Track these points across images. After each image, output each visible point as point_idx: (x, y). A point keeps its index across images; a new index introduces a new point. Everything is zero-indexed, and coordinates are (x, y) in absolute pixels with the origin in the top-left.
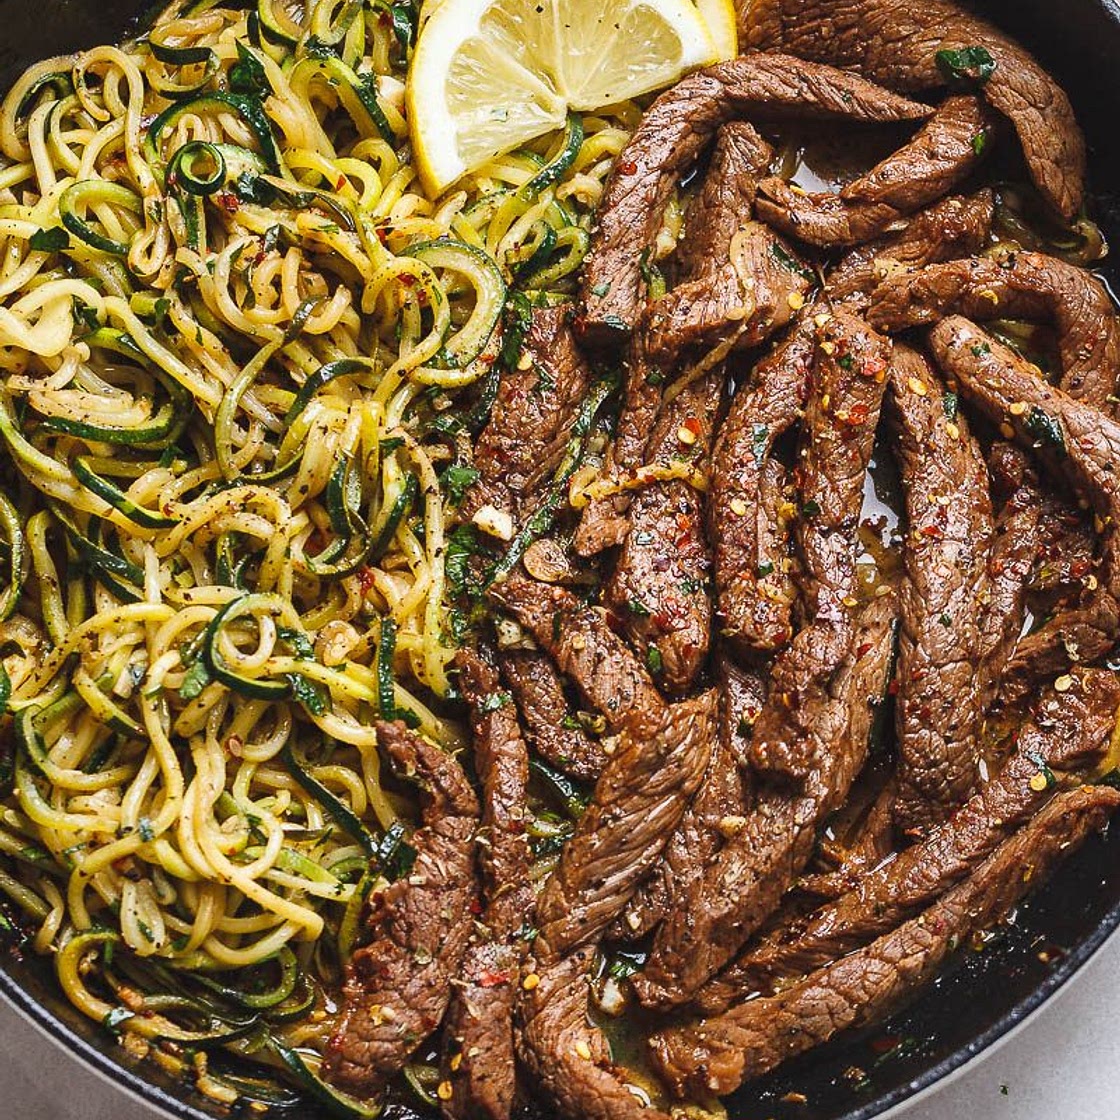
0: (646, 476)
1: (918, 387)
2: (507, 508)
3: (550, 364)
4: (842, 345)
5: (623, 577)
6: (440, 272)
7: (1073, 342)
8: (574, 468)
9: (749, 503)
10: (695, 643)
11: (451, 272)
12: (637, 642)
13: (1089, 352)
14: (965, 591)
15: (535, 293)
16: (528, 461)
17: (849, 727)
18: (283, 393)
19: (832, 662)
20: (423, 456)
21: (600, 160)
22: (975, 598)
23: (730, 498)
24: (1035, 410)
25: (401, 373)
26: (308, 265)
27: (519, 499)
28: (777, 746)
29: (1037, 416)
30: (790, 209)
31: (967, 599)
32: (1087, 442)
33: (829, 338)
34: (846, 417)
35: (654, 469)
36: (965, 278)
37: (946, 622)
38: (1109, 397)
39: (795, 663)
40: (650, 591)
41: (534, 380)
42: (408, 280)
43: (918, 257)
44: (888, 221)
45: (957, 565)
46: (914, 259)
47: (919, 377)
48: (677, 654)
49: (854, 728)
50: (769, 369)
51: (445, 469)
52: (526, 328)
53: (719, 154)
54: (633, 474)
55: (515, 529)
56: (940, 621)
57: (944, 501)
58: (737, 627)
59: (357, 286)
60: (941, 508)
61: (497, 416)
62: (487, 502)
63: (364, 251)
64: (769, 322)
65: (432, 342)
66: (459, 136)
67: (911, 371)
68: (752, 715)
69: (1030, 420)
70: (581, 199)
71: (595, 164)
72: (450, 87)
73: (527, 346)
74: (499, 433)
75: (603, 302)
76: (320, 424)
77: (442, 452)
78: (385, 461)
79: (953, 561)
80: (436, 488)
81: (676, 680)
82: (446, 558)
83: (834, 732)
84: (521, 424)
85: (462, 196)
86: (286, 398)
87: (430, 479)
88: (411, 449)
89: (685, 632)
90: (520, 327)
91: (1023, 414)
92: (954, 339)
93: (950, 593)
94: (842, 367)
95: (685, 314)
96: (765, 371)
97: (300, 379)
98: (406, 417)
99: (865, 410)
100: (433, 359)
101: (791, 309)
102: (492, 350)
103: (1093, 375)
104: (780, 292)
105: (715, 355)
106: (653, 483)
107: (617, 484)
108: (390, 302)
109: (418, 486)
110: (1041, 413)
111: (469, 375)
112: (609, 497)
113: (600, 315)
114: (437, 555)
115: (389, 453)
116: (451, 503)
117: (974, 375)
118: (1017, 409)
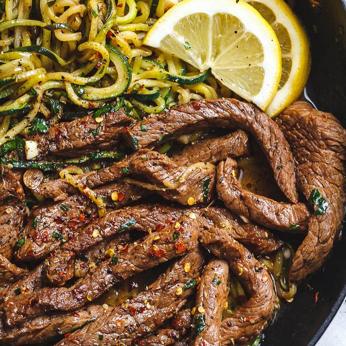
0: (87, 193)
1: (187, 267)
2: (41, 151)
3: (104, 129)
4: (181, 230)
5: (44, 210)
6: (111, 65)
7: (244, 312)
8: (76, 164)
9: (100, 236)
10: (35, 253)
11: (115, 69)
12: (24, 231)
13: (243, 321)
14: (118, 337)
15: (130, 105)
16: (63, 146)
17: (42, 329)
18: (29, 40)
19: (59, 306)
20: (38, 107)
21: (199, 94)
22: (119, 342)
23: (97, 228)
24: (204, 316)
25: (63, 77)
26: (82, 16)
27: (47, 152)
28: (14, 308)
29: (202, 318)
30: (224, 175)
31: (115, 340)
32: (204, 343)
33: (181, 223)
34: (155, 249)
35: (93, 194)
36: (241, 257)
37: (101, 338)
38: (232, 339)
39: (51, 294)
40: (45, 223)
41: (95, 127)
42: (100, 56)
43: (238, 235)
44: (244, 214)
45: (126, 327)
46: (237, 234)
47: (192, 266)
48: (28, 249)
49: (43, 331)
50: (159, 209)
51: (41, 118)
52: (112, 111)
53: (230, 135)
54: (85, 187)
55: (35, 159)
56: (100, 336)
57: (148, 306)
58: (50, 263)
59: (85, 39)
60: (145, 307)
61: (73, 123)
62: (38, 141)
63: (98, 32)
64: (175, 197)
65: (84, 81)
66: (168, 36)
67: (192, 261)
68: (25, 291)
69: (199, 317)
70: (179, 97)
71: (195, 93)
72: (184, 20)
73: (106, 116)
74: (67, 128)
75: (140, 132)
76: (21, 62)
77: (46, 112)
78: (26, 95)
79: (126, 325)
80: (31, 120)
81: (18, 255)
82: (8, 142)
83: (36, 325)
84: (74, 134)
85: (149, 53)
86: (28, 42)
87: (32, 116)
88: (37, 101)
89: (37, 246)
90: (111, 108)
91: (200, 313)
92: (216, 269)
93: (113, 332)
94: (173, 236)
95: (153, 165)
96: (157, 208)
97: (38, 43)
98: (50, 90)
99: (164, 255)
100: (78, 85)
101: (187, 202)
102: (96, 105)
103: (236, 328)
104: (189, 193)
105: (149, 187)
106: (86, 197)
107: (77, 184)
108: (87, 55)
109: (27, 113)
110: (204, 319)
111: (80, 103)
112: (70, 185)
113: (134, 134)
114: (6, 137)
115: (30, 94)
116: (29, 129)
117: (206, 285)
118: (201, 310)
